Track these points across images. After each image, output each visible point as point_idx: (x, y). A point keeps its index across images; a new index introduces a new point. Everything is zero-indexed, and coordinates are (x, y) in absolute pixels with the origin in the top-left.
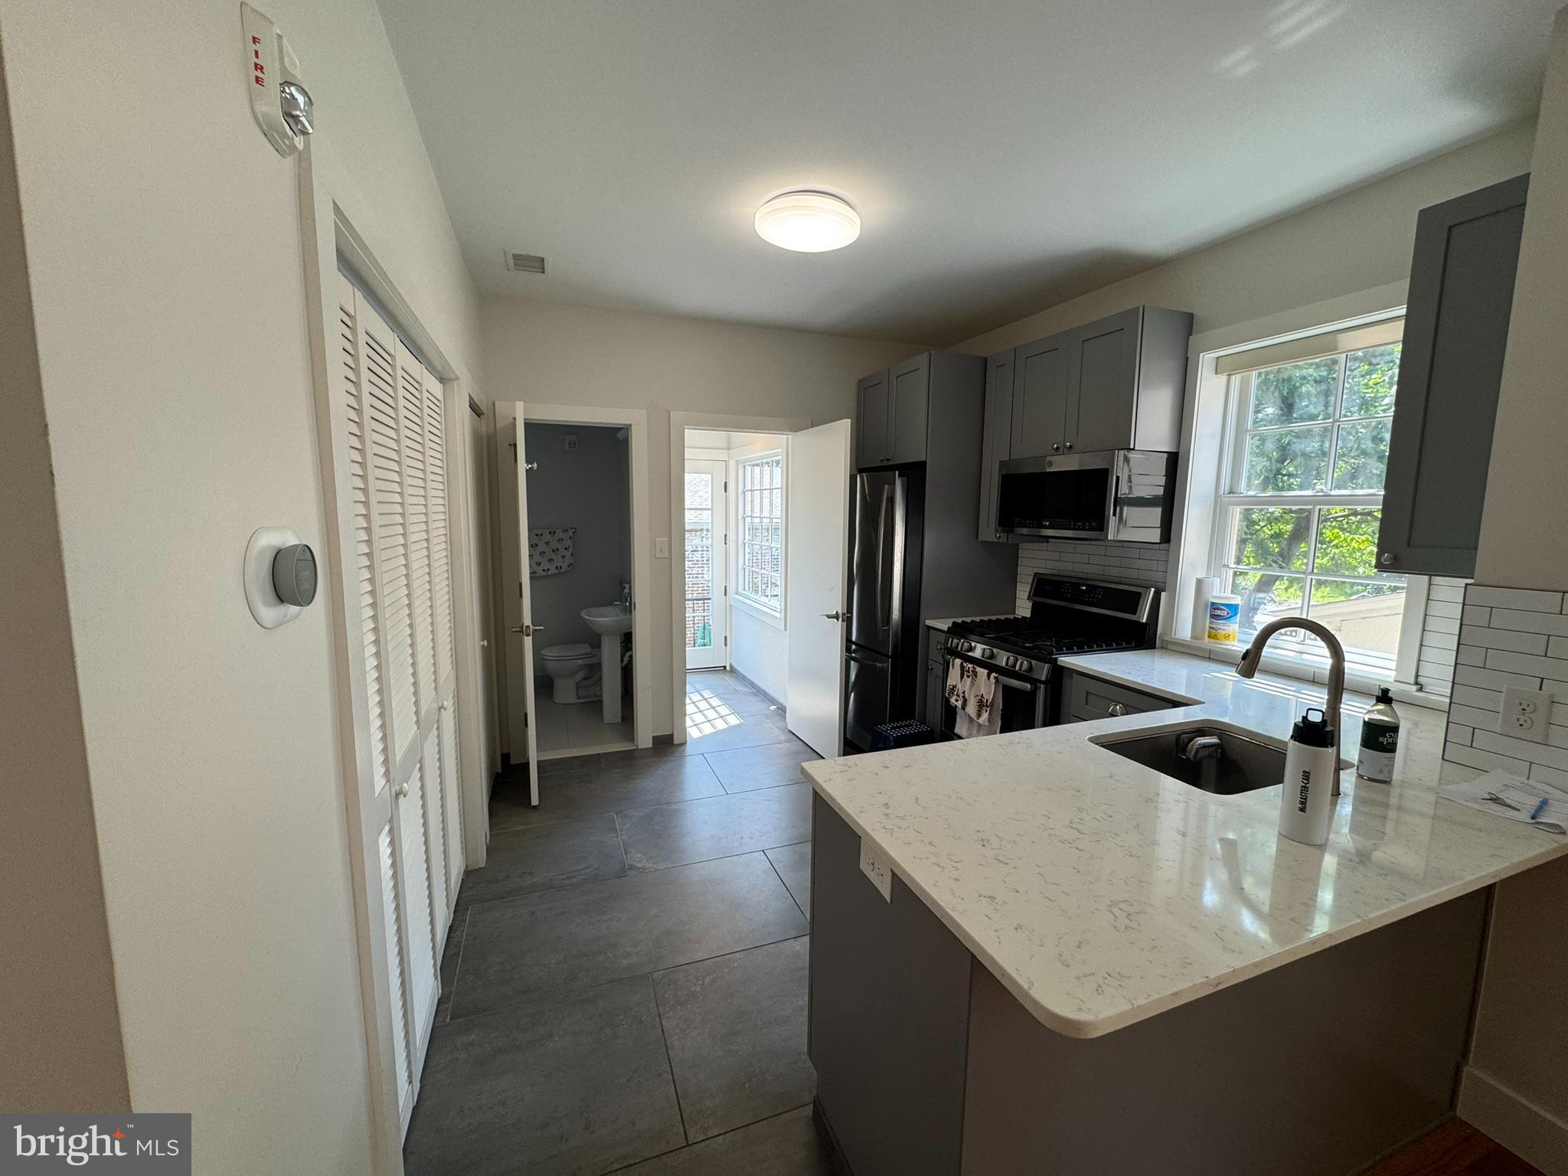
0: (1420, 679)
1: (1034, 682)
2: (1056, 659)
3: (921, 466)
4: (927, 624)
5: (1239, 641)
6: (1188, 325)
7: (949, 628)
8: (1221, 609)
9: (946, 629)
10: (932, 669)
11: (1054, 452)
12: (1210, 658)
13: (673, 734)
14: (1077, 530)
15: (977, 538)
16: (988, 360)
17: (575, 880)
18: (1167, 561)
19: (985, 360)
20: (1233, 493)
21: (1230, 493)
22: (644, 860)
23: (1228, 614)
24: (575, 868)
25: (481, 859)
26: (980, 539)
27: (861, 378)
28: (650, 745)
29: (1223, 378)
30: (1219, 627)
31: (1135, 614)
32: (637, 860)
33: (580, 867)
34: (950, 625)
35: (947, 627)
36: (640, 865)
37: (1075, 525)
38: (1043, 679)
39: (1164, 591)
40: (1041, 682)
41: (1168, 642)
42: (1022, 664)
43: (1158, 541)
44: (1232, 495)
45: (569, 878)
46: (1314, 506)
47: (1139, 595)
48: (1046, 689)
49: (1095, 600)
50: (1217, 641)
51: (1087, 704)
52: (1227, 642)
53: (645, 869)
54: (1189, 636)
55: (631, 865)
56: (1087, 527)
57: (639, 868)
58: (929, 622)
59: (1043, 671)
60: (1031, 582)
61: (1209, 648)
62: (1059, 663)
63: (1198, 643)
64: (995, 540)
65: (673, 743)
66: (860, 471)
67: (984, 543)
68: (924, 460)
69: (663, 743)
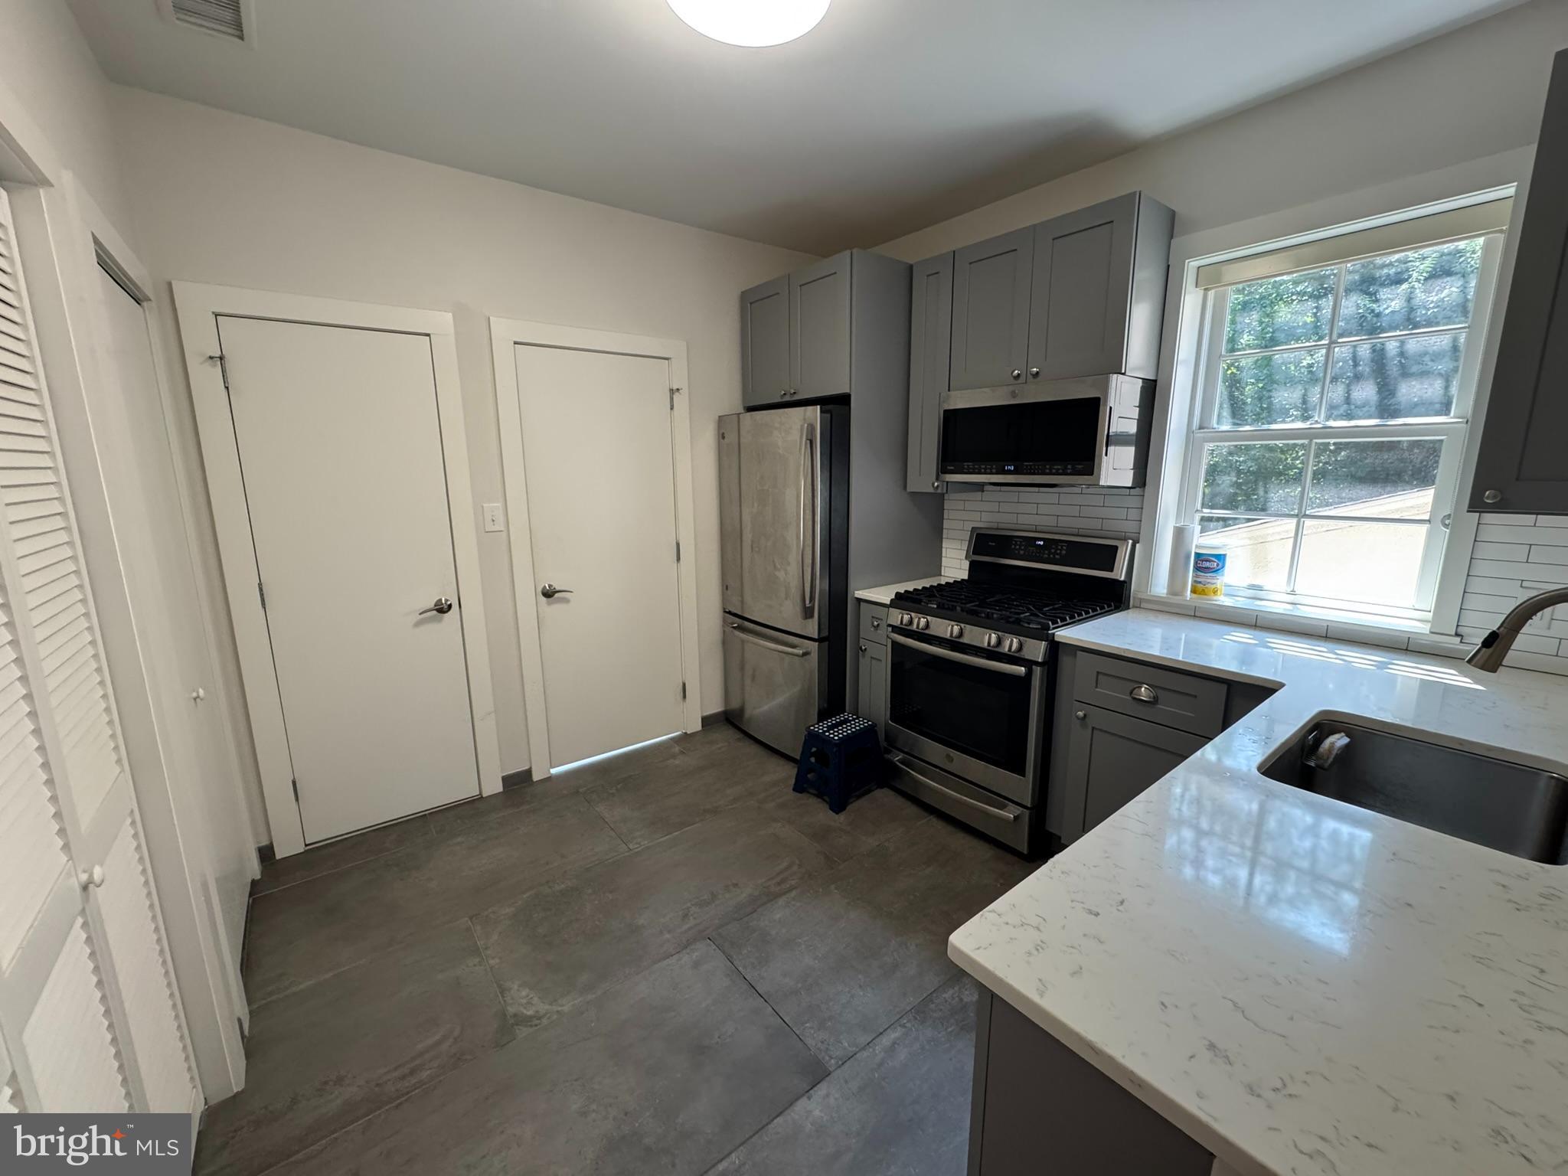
0: (1461, 630)
1: (1029, 664)
2: (1054, 634)
3: (844, 400)
4: (856, 596)
5: (1226, 595)
6: (1171, 225)
7: (892, 600)
8: (1210, 561)
9: (889, 603)
10: (865, 649)
11: (1012, 381)
12: (1195, 616)
13: (531, 768)
14: (1054, 474)
15: (905, 487)
16: (914, 268)
17: (425, 1074)
18: (1142, 508)
19: (911, 268)
20: (1203, 428)
21: (1200, 429)
22: (536, 1000)
23: (1218, 565)
24: (420, 1047)
25: (235, 1077)
26: (908, 490)
27: (744, 290)
28: (500, 789)
29: (1200, 292)
30: (1209, 581)
31: (1112, 571)
32: (524, 1001)
33: (430, 1041)
34: (893, 597)
35: (890, 599)
36: (530, 1013)
37: (1050, 469)
38: (1040, 660)
39: (1138, 542)
40: (1037, 663)
41: (1141, 600)
42: (1011, 643)
43: (1130, 485)
44: (1202, 431)
45: (412, 1072)
46: (1311, 440)
47: (1116, 548)
48: (1042, 673)
49: (1057, 557)
50: (1205, 597)
51: (1096, 687)
52: (1215, 598)
53: (539, 1018)
54: (1165, 591)
55: (515, 1015)
56: (1069, 471)
57: (531, 1017)
58: (859, 594)
59: (1037, 650)
60: (968, 539)
61: (1194, 605)
62: (1056, 639)
63: (1176, 600)
64: (931, 490)
65: (532, 781)
66: (750, 409)
67: (913, 494)
68: (848, 391)
69: (518, 783)
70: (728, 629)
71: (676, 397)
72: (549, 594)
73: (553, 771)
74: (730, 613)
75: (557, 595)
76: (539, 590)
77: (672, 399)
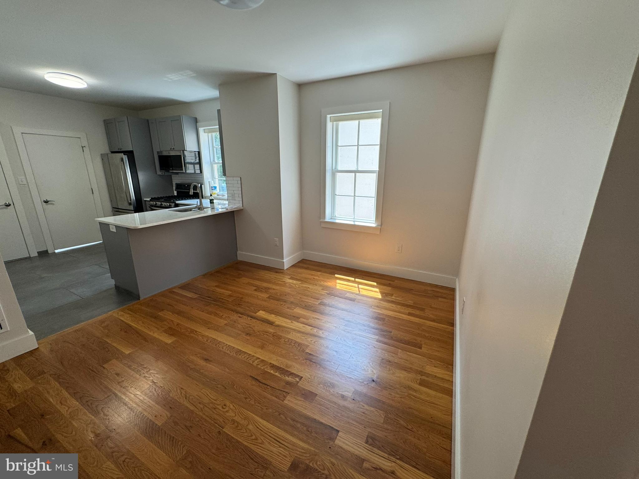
3: (132, 152)
4: (144, 199)
6: (196, 121)
8: (214, 188)
11: (170, 150)
13: (47, 250)
15: (156, 173)
16: (149, 121)
18: (202, 178)
19: (147, 120)
21: (213, 161)
27: (104, 120)
28: (37, 255)
29: (206, 134)
30: (213, 192)
34: (150, 199)
39: (203, 184)
43: (199, 173)
60: (175, 186)
62: (176, 203)
64: (161, 174)
65: (48, 253)
66: (113, 152)
67: (158, 175)
68: (132, 150)
69: (43, 254)
70: (114, 212)
71: (84, 148)
72: (46, 202)
73: (56, 251)
74: (114, 208)
75: (49, 202)
76: (42, 201)
77: (83, 149)
